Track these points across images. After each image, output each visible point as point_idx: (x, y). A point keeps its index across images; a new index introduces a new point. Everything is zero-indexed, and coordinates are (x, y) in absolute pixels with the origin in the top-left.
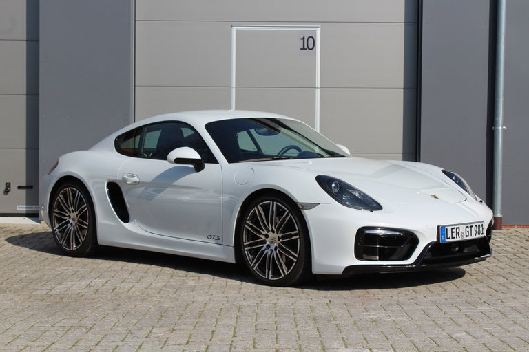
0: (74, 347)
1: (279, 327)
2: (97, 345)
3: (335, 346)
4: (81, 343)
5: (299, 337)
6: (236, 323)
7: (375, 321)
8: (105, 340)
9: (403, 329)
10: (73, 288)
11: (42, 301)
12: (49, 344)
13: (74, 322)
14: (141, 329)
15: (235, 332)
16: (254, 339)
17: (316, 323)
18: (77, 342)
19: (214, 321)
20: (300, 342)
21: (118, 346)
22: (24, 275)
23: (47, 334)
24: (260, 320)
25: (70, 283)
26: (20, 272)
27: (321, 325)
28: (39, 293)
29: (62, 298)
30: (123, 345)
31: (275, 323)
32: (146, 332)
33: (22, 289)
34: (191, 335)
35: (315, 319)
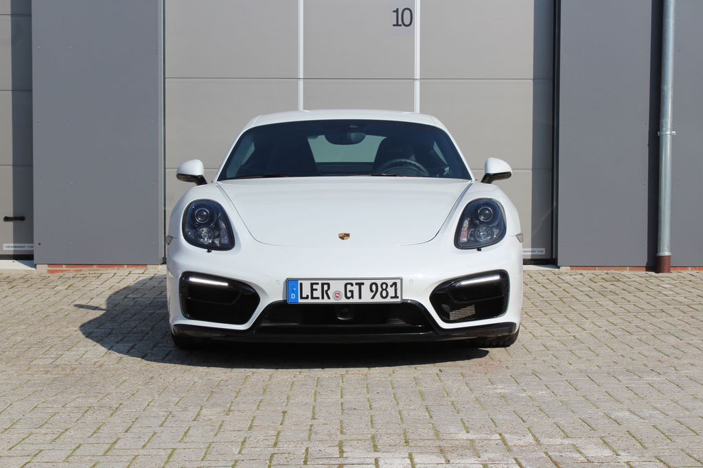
0: (95, 435)
1: (375, 405)
2: (127, 431)
3: (452, 430)
4: (105, 429)
5: (402, 419)
6: (315, 400)
7: (503, 396)
8: (137, 425)
9: (544, 407)
10: (88, 355)
11: (46, 373)
12: (61, 431)
13: (92, 401)
14: (186, 409)
15: (314, 413)
16: (341, 422)
17: (423, 400)
18: (98, 429)
19: (284, 398)
20: (404, 426)
21: (155, 433)
22: (19, 339)
23: (57, 417)
24: (347, 397)
25: (82, 349)
26: (13, 335)
27: (430, 403)
28: (40, 362)
29: (73, 370)
30: (163, 432)
31: (368, 401)
32: (192, 413)
33: (17, 357)
34: (254, 417)
35: (421, 394)
